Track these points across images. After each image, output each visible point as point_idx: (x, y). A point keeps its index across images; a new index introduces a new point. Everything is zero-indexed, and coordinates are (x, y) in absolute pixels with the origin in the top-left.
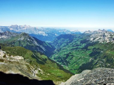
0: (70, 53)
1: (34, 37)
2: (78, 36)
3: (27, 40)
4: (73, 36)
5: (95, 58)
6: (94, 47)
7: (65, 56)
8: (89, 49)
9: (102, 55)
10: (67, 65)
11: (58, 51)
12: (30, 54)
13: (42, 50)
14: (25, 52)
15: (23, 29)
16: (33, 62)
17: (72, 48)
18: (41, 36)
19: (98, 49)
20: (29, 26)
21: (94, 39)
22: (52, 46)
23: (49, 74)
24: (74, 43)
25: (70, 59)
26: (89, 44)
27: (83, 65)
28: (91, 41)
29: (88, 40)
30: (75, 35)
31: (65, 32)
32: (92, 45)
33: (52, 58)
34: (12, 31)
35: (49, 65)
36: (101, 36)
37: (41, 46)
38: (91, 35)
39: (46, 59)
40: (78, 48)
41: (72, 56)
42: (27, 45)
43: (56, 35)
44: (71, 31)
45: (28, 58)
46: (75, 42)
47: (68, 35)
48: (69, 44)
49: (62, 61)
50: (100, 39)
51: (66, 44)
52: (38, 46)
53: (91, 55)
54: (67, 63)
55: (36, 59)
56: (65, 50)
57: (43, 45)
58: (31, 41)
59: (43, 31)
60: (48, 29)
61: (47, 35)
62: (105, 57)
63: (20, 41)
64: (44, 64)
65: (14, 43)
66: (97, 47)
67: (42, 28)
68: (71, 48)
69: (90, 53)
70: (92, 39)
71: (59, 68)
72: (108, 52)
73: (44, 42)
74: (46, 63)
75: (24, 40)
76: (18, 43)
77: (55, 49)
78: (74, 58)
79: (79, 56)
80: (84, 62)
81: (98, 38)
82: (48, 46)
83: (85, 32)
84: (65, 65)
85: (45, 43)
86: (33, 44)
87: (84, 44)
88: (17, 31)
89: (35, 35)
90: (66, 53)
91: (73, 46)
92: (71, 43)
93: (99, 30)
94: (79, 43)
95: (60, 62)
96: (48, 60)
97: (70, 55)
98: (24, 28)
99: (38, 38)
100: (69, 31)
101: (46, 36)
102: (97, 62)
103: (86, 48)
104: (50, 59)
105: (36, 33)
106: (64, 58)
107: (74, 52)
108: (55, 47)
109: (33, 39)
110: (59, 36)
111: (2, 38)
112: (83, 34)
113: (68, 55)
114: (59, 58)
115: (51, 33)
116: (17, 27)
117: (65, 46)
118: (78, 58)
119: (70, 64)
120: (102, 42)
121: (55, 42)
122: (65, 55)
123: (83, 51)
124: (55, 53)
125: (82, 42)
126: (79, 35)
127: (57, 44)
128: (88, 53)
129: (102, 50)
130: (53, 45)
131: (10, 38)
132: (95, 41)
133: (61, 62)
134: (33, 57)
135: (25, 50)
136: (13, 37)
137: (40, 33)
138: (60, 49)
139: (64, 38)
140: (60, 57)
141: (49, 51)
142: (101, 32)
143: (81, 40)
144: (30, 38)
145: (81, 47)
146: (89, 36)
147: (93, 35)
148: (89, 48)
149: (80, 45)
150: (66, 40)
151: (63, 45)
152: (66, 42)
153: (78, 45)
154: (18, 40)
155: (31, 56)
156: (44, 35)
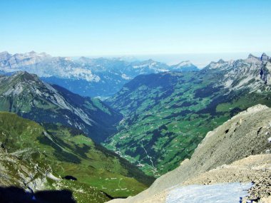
0: (164, 127)
1: (55, 86)
2: (187, 77)
3: (32, 94)
4: (175, 79)
7: (149, 138)
8: (221, 113)
10: (156, 163)
11: (130, 122)
12: (34, 132)
13: (80, 121)
14: (20, 127)
16: (41, 156)
17: (171, 111)
18: (81, 82)
20: (44, 53)
21: (234, 84)
22: (111, 110)
23: (81, 191)
24: (177, 98)
25: (165, 145)
26: (221, 97)
28: (227, 90)
29: (217, 86)
30: (180, 75)
31: (150, 67)
32: (230, 101)
33: (112, 144)
35: (95, 164)
36: (255, 72)
37: (77, 112)
38: (226, 72)
39: (86, 148)
40: (188, 112)
41: (170, 134)
43: (124, 76)
44: (170, 64)
45: (27, 145)
46: (181, 94)
47: (160, 74)
48: (162, 102)
49: (139, 151)
50: (253, 81)
51: (152, 102)
52: (66, 111)
56: (148, 120)
57: (83, 108)
58: (47, 95)
59: (87, 66)
60: (100, 60)
61: (98, 79)
64: (77, 161)
67: (83, 57)
68: (169, 112)
70: (228, 84)
71: (126, 171)
73: (88, 99)
74: (85, 157)
75: (23, 93)
78: (175, 141)
81: (246, 81)
82: (99, 109)
83: (209, 66)
84: (150, 164)
85: (91, 102)
86: (51, 106)
87: (205, 100)
89: (63, 80)
90: (152, 128)
91: (174, 107)
92: (168, 99)
93: (251, 56)
94: (190, 96)
95: (133, 155)
97: (164, 132)
98: (28, 59)
99: (70, 89)
100: (164, 65)
101: (94, 83)
105: (63, 74)
106: (145, 142)
107: (175, 126)
108: (122, 112)
109: (54, 90)
110: (132, 82)
112: (205, 71)
113: (156, 134)
114: (132, 143)
115: (110, 71)
117: (150, 108)
118: (189, 140)
120: (259, 91)
121: (120, 97)
122: (148, 133)
123: (201, 120)
124: (122, 128)
125: (199, 94)
126: (191, 75)
127: (126, 104)
130: (115, 106)
133: (138, 156)
134: (43, 140)
135: (19, 123)
137: (77, 72)
138: (136, 117)
139: (146, 84)
140: (136, 139)
141: (102, 125)
142: (255, 61)
143: (199, 87)
144: (42, 88)
145: (197, 108)
146: (220, 75)
147: (232, 72)
148: (220, 108)
149: (195, 103)
150: (155, 91)
151: (145, 105)
152: (154, 96)
153: (188, 104)
154: (7, 94)
155: (38, 138)
156: (88, 79)
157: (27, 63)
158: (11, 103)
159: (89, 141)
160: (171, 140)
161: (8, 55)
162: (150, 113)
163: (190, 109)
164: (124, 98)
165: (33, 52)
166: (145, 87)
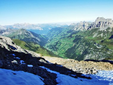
0: (59, 41)
1: (31, 32)
2: (65, 28)
3: (24, 34)
4: (62, 29)
5: (77, 43)
7: (55, 44)
8: (73, 37)
9: (82, 41)
10: (57, 51)
11: (50, 40)
12: (23, 44)
13: (37, 41)
17: (61, 37)
18: (38, 30)
19: (80, 36)
21: (77, 29)
22: (46, 37)
24: (62, 33)
25: (59, 46)
26: (73, 33)
27: (68, 49)
28: (75, 31)
29: (72, 30)
30: (63, 27)
31: (56, 26)
32: (75, 34)
33: (46, 46)
36: (82, 26)
38: (75, 26)
40: (65, 37)
41: (60, 43)
43: (49, 28)
44: (61, 25)
46: (63, 32)
47: (58, 28)
50: (81, 28)
51: (56, 35)
52: (33, 38)
53: (74, 41)
57: (38, 37)
58: (28, 34)
59: (40, 26)
60: (43, 24)
61: (42, 29)
62: (84, 41)
66: (78, 34)
67: (39, 24)
69: (74, 39)
70: (75, 29)
72: (87, 38)
73: (40, 35)
75: (22, 34)
78: (62, 45)
79: (66, 43)
80: (70, 47)
81: (80, 28)
82: (42, 37)
84: (55, 51)
86: (29, 37)
87: (69, 33)
89: (33, 30)
90: (56, 41)
91: (62, 36)
92: (60, 34)
93: (81, 22)
94: (66, 33)
96: (40, 48)
97: (59, 42)
98: (24, 25)
101: (41, 31)
102: (79, 46)
103: (71, 36)
105: (33, 28)
106: (54, 45)
107: (62, 41)
108: (49, 38)
110: (51, 30)
112: (69, 26)
113: (57, 43)
114: (51, 46)
115: (46, 27)
117: (55, 36)
119: (58, 49)
120: (83, 31)
121: (48, 34)
123: (68, 39)
124: (48, 42)
125: (68, 32)
128: (72, 39)
129: (82, 36)
131: (11, 34)
132: (77, 30)
133: (52, 49)
135: (19, 42)
137: (37, 28)
138: (52, 39)
139: (55, 30)
140: (52, 44)
143: (68, 30)
144: (27, 32)
146: (73, 27)
149: (67, 35)
152: (57, 33)
153: (65, 35)
154: (18, 34)
155: (25, 46)
156: (40, 30)
157: (24, 26)
158: (19, 37)
159: (39, 46)
160: (60, 44)
161: (19, 24)
162: (56, 38)
163: (66, 36)
164: (49, 34)
165: (25, 23)
166: (54, 31)
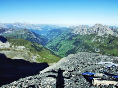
0: (59, 43)
1: (32, 32)
2: (64, 30)
3: (27, 34)
4: (61, 30)
5: (77, 46)
6: (76, 38)
8: (73, 40)
9: (81, 44)
10: (58, 51)
11: (51, 41)
15: (24, 25)
16: (32, 50)
18: (38, 31)
19: (79, 39)
20: (28, 23)
23: (44, 58)
24: (62, 35)
25: (60, 47)
26: (73, 36)
27: (68, 51)
28: (74, 34)
29: (72, 33)
31: (55, 27)
33: (47, 46)
34: (15, 27)
35: (45, 52)
36: (81, 30)
37: (38, 38)
38: (74, 29)
39: (42, 48)
40: (65, 39)
41: (61, 44)
42: (27, 37)
43: (48, 29)
44: (60, 26)
45: (28, 47)
46: (63, 34)
47: (58, 29)
48: (59, 36)
50: (80, 32)
51: (56, 36)
52: (35, 38)
53: (74, 44)
54: (58, 50)
55: (35, 48)
56: (55, 41)
57: (39, 37)
58: (31, 34)
59: (39, 26)
60: (42, 25)
61: (42, 30)
62: (84, 45)
63: (21, 35)
64: (40, 51)
65: (17, 36)
67: (38, 24)
68: (60, 39)
69: (74, 42)
70: (74, 32)
71: (52, 53)
72: (86, 41)
73: (40, 35)
74: (42, 50)
75: (25, 34)
76: (20, 36)
77: (48, 40)
79: (66, 45)
80: (70, 49)
82: (43, 38)
84: (56, 51)
87: (69, 36)
88: (19, 27)
89: (33, 30)
90: (56, 43)
91: (61, 38)
92: (60, 36)
93: (80, 25)
94: (65, 35)
95: (52, 49)
96: (43, 48)
97: (59, 44)
99: (35, 32)
100: (58, 27)
102: (78, 49)
103: (70, 39)
104: (45, 48)
105: (33, 28)
106: (55, 46)
107: (62, 42)
110: (51, 31)
111: (8, 33)
112: (68, 29)
113: (58, 44)
114: (51, 46)
115: (45, 28)
116: (19, 24)
117: (55, 38)
119: (59, 50)
120: (82, 34)
121: (48, 35)
122: (55, 44)
123: (68, 41)
124: (49, 43)
125: (68, 35)
127: (49, 36)
128: (72, 42)
129: (82, 40)
130: (47, 37)
131: (14, 33)
132: (77, 33)
134: (32, 46)
135: (26, 42)
136: (17, 32)
137: (37, 28)
138: (52, 40)
141: (44, 41)
142: (81, 27)
143: (67, 33)
144: (29, 32)
145: (67, 38)
147: (75, 29)
148: (73, 38)
149: (67, 37)
150: (56, 33)
151: (54, 37)
153: (65, 37)
156: (40, 30)
159: (42, 46)
160: (61, 46)
162: (56, 39)
165: (25, 23)
166: (54, 32)
